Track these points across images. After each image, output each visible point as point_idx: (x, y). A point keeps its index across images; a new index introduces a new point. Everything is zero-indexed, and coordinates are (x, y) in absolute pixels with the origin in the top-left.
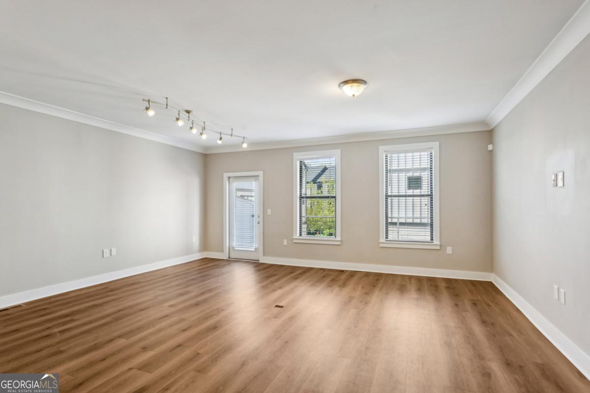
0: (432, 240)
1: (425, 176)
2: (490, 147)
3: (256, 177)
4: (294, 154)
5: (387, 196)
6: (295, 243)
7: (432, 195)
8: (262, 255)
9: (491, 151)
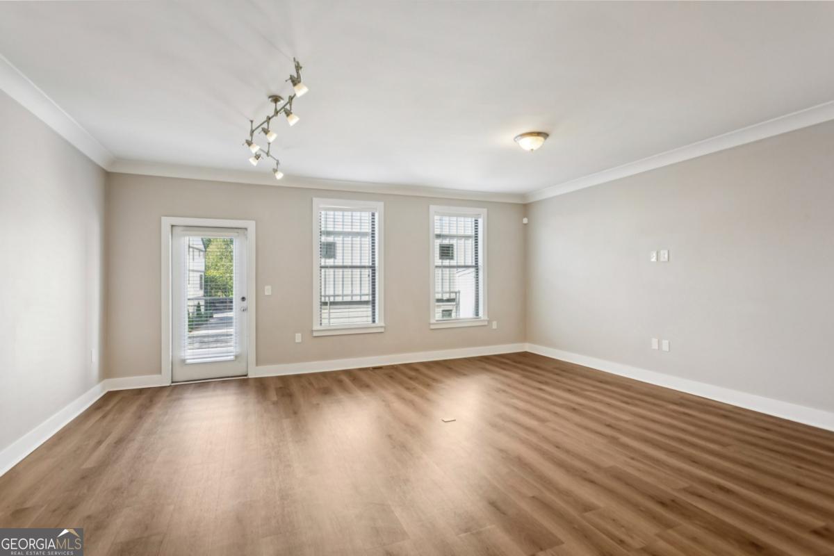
0: (478, 315)
2: (525, 221)
3: (239, 230)
4: (315, 200)
6: (316, 337)
8: (255, 364)
9: (525, 224)
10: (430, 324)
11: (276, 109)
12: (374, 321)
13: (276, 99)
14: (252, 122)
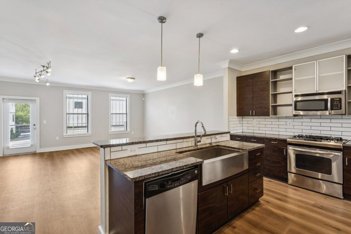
0: (127, 130)
1: (84, 102)
2: (144, 99)
4: (64, 91)
6: (64, 138)
7: (127, 114)
8: (39, 148)
9: (144, 100)
10: (109, 133)
11: (44, 69)
12: (88, 132)
13: (44, 67)
14: (36, 70)
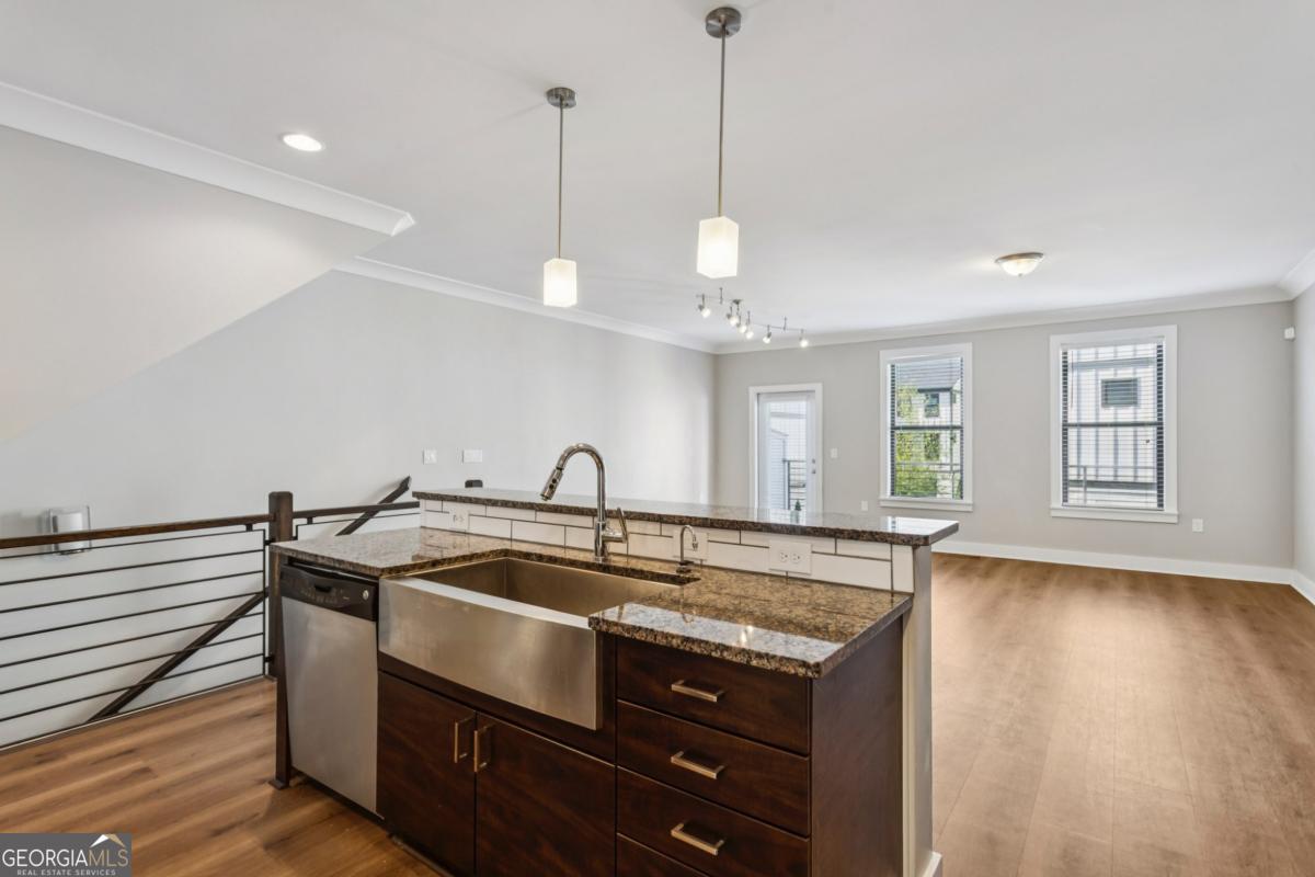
0: (1161, 505)
1: (1145, 377)
3: (809, 393)
4: (882, 352)
5: (1066, 426)
7: (1162, 424)
9: (1291, 341)
